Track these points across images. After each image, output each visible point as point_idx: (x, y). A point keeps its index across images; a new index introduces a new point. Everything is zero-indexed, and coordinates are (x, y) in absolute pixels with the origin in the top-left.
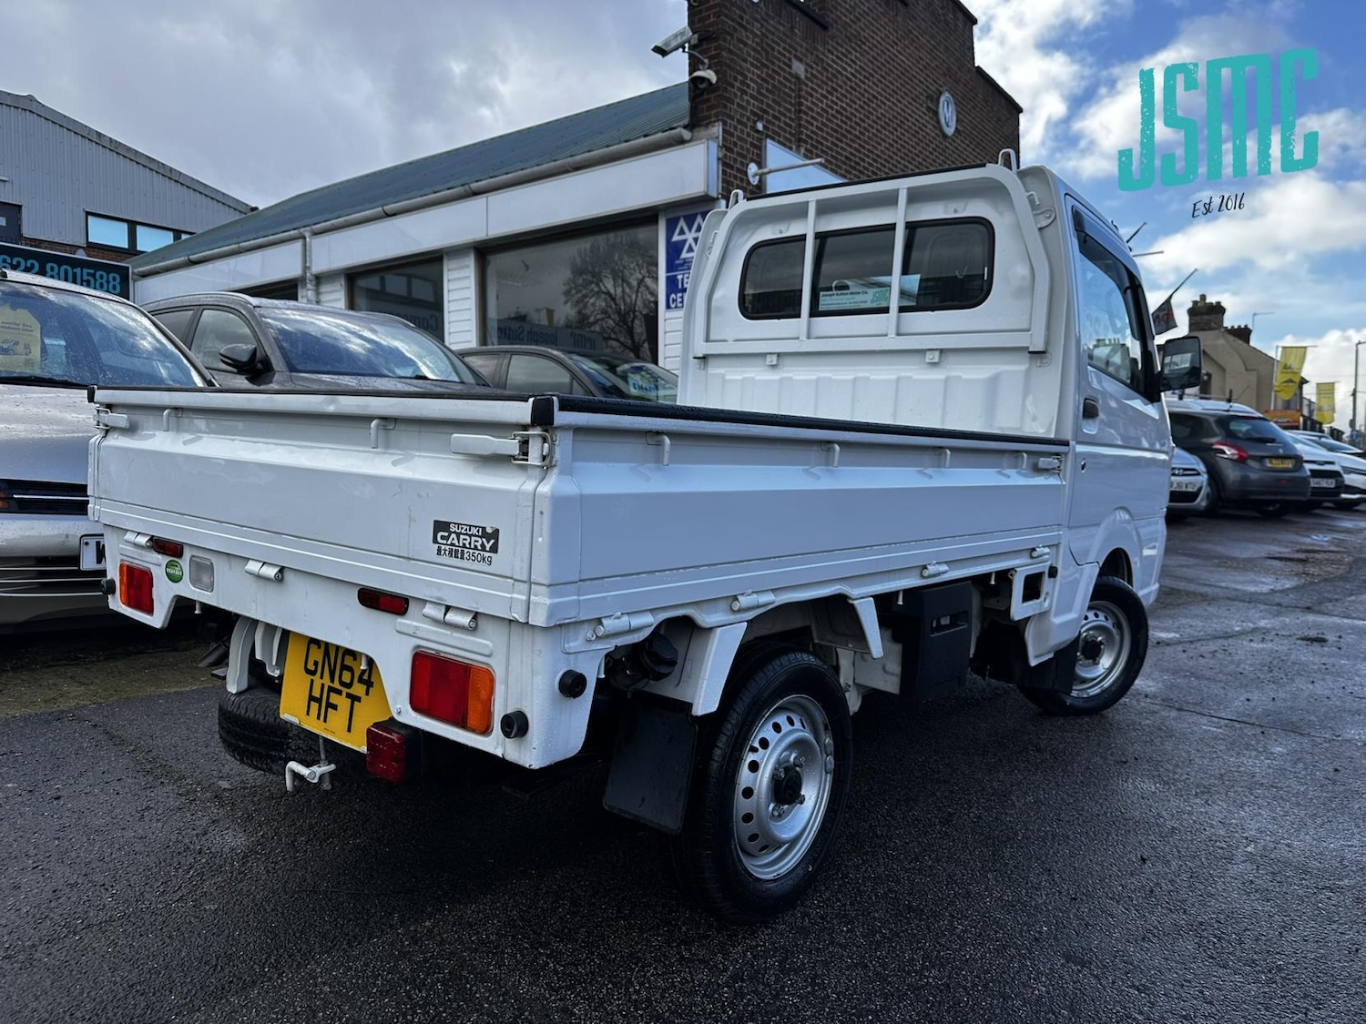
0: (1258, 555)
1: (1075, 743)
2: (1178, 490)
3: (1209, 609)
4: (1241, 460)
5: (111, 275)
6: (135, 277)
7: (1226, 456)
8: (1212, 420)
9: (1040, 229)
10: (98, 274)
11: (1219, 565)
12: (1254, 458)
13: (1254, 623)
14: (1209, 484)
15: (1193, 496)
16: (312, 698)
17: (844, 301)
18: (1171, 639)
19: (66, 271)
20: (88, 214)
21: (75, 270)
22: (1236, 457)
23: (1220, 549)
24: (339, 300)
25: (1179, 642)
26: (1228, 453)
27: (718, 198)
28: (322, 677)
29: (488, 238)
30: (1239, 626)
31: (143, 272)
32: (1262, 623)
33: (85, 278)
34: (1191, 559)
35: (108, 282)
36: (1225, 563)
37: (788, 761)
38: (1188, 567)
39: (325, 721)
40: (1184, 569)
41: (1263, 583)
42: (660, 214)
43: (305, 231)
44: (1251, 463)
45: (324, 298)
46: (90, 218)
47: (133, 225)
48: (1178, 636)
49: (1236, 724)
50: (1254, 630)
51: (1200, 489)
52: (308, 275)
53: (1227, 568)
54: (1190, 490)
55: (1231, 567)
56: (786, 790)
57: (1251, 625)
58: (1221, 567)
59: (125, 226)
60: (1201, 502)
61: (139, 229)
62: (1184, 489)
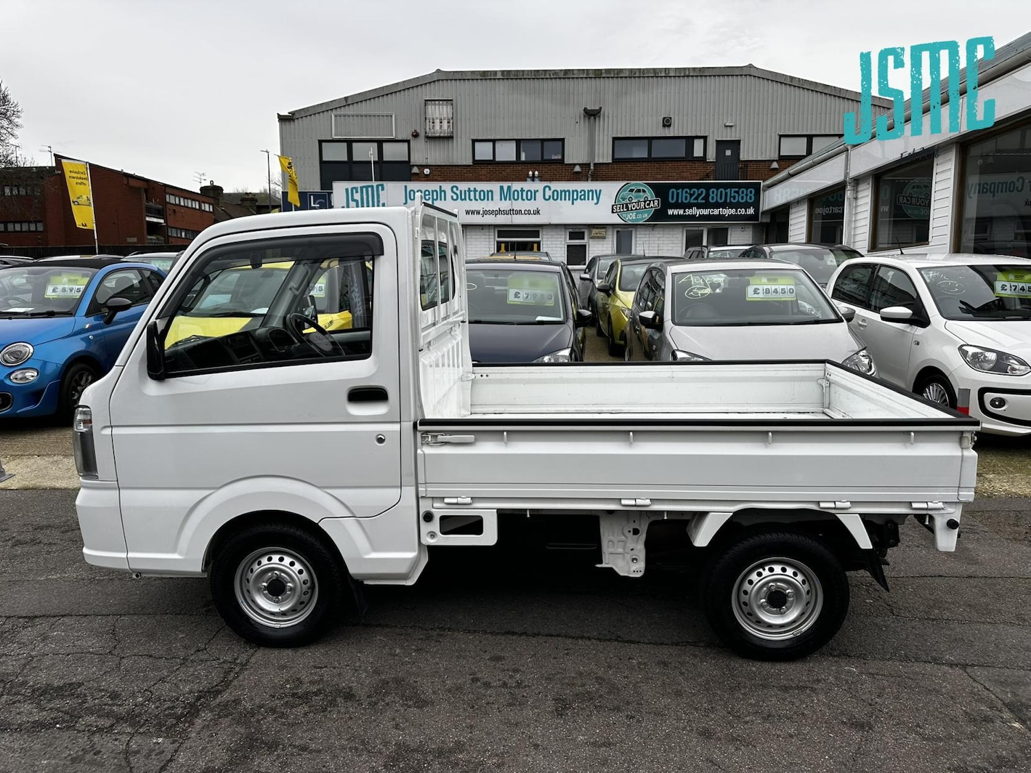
5: (749, 190)
6: (764, 188)
10: (741, 190)
20: (781, 136)
21: (726, 191)
24: (868, 196)
29: (962, 133)
31: (769, 184)
33: (733, 195)
35: (746, 194)
43: (848, 145)
45: (860, 195)
46: (782, 139)
47: (810, 138)
52: (848, 179)
59: (805, 140)
61: (815, 139)
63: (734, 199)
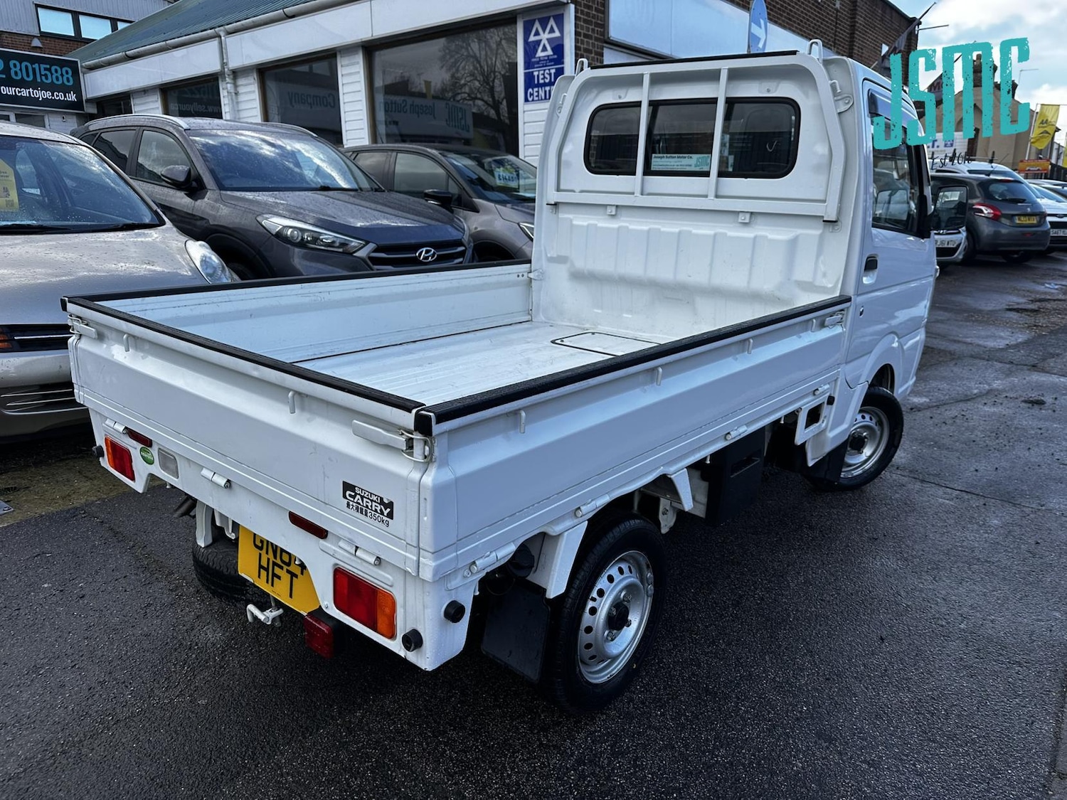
0: (1000, 308)
1: (839, 520)
2: (941, 246)
3: (955, 369)
4: (995, 218)
5: (64, 69)
6: (84, 70)
7: (983, 215)
8: (975, 183)
9: (840, 113)
10: (53, 68)
11: (967, 320)
12: (1007, 216)
13: (989, 385)
14: (967, 238)
15: (953, 251)
16: (261, 567)
17: (672, 164)
18: (922, 404)
19: (27, 68)
20: (37, 6)
21: (34, 66)
22: (991, 216)
23: (970, 302)
24: (254, 91)
25: (928, 407)
26: (985, 212)
27: (568, 3)
28: (267, 553)
29: (373, 38)
30: (977, 388)
31: (89, 65)
32: (997, 384)
33: (43, 73)
34: (946, 314)
35: (62, 75)
36: (972, 316)
37: (619, 598)
38: (942, 322)
39: (272, 585)
40: (939, 325)
41: (1001, 337)
42: (518, 16)
43: (220, 31)
44: (1003, 220)
45: (241, 90)
46: (40, 10)
47: (76, 15)
48: (928, 400)
49: (964, 494)
50: (989, 392)
51: (960, 244)
52: (226, 70)
53: (973, 321)
54: (951, 246)
55: (977, 321)
56: (617, 620)
57: (987, 387)
58: (969, 321)
59: (69, 16)
60: (959, 255)
61: (82, 18)
62: (946, 246)
63: (47, 79)
